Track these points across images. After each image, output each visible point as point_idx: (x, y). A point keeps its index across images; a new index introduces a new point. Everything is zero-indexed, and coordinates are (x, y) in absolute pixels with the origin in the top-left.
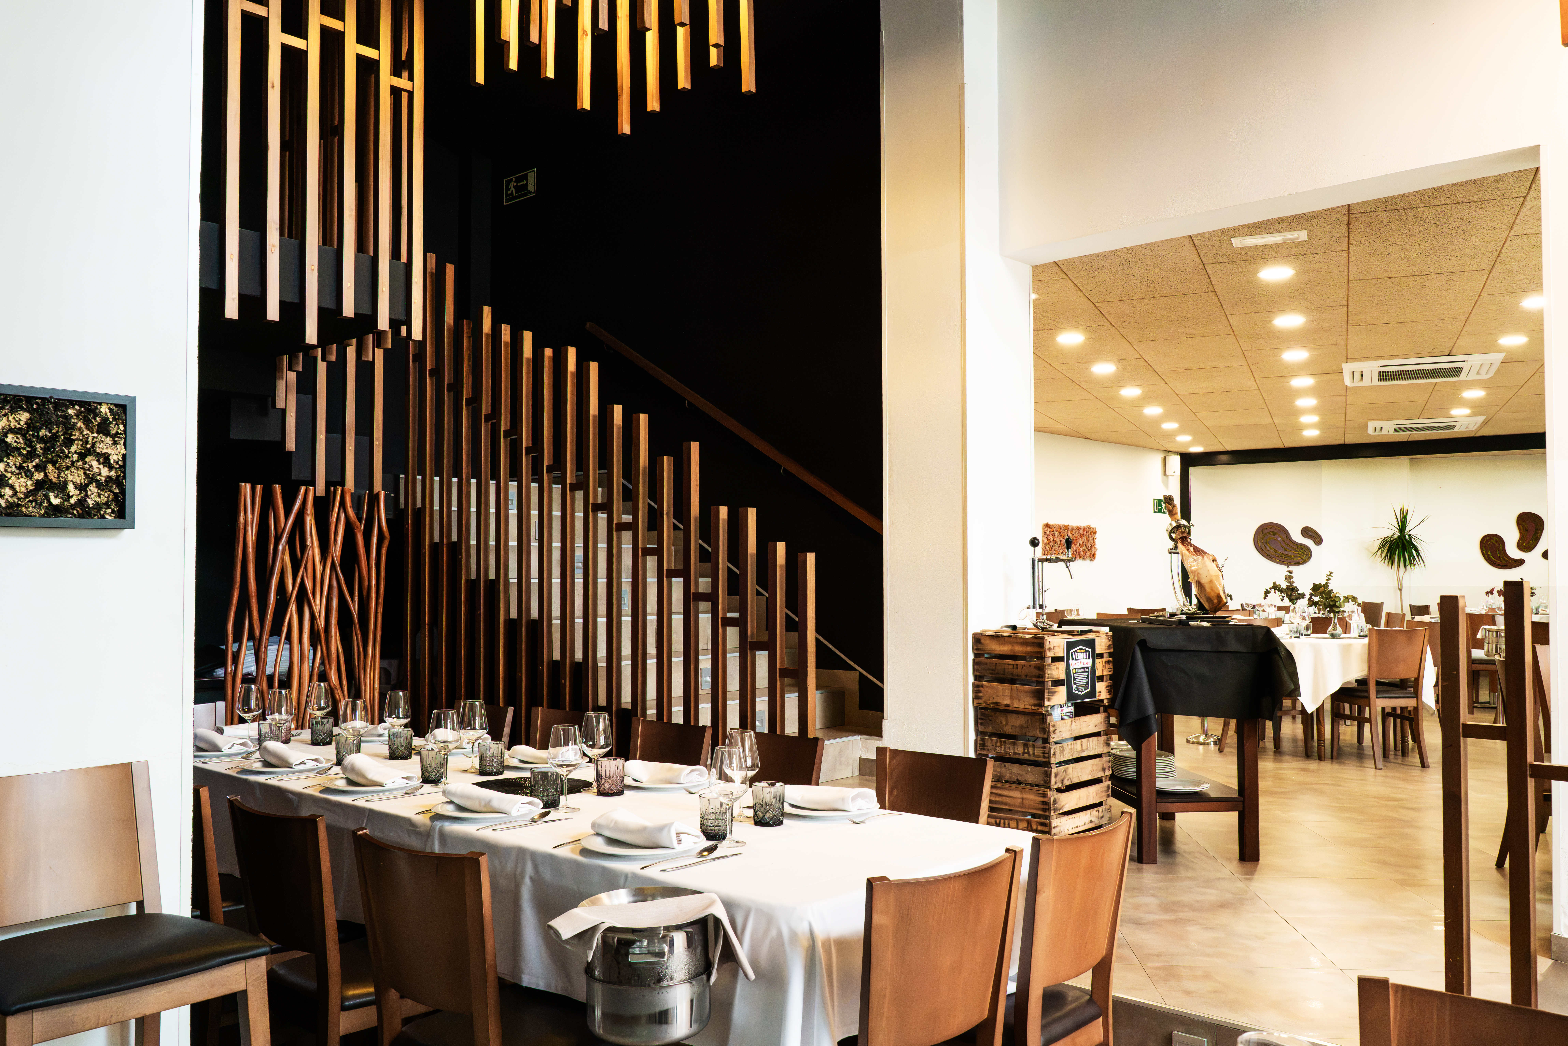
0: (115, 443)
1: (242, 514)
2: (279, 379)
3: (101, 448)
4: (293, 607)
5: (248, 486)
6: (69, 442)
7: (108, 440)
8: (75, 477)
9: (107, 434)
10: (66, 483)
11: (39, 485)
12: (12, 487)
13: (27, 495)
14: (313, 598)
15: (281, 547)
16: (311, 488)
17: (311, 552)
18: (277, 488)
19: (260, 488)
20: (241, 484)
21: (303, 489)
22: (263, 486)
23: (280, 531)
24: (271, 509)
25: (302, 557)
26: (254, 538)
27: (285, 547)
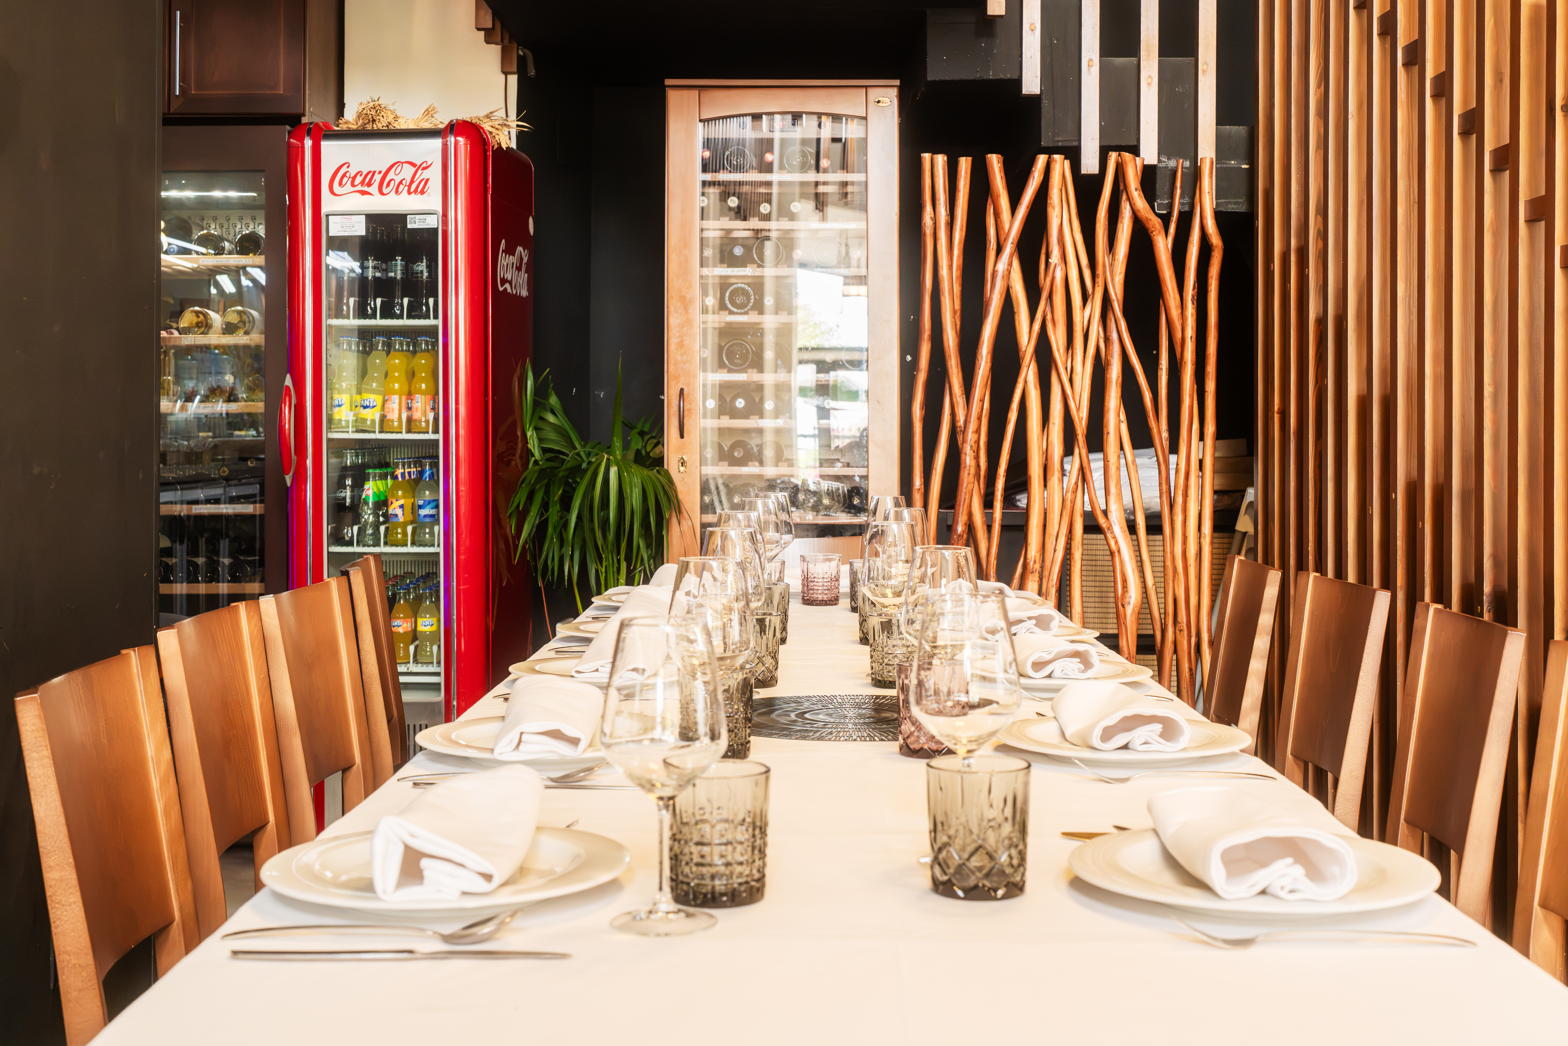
1: (928, 208)
4: (1029, 374)
5: (941, 160)
14: (1064, 359)
15: (1001, 267)
16: (1057, 157)
17: (1059, 275)
18: (995, 161)
19: (965, 164)
20: (926, 156)
21: (1042, 159)
22: (970, 159)
23: (1002, 238)
24: (990, 200)
25: (1045, 283)
26: (956, 252)
27: (1010, 264)
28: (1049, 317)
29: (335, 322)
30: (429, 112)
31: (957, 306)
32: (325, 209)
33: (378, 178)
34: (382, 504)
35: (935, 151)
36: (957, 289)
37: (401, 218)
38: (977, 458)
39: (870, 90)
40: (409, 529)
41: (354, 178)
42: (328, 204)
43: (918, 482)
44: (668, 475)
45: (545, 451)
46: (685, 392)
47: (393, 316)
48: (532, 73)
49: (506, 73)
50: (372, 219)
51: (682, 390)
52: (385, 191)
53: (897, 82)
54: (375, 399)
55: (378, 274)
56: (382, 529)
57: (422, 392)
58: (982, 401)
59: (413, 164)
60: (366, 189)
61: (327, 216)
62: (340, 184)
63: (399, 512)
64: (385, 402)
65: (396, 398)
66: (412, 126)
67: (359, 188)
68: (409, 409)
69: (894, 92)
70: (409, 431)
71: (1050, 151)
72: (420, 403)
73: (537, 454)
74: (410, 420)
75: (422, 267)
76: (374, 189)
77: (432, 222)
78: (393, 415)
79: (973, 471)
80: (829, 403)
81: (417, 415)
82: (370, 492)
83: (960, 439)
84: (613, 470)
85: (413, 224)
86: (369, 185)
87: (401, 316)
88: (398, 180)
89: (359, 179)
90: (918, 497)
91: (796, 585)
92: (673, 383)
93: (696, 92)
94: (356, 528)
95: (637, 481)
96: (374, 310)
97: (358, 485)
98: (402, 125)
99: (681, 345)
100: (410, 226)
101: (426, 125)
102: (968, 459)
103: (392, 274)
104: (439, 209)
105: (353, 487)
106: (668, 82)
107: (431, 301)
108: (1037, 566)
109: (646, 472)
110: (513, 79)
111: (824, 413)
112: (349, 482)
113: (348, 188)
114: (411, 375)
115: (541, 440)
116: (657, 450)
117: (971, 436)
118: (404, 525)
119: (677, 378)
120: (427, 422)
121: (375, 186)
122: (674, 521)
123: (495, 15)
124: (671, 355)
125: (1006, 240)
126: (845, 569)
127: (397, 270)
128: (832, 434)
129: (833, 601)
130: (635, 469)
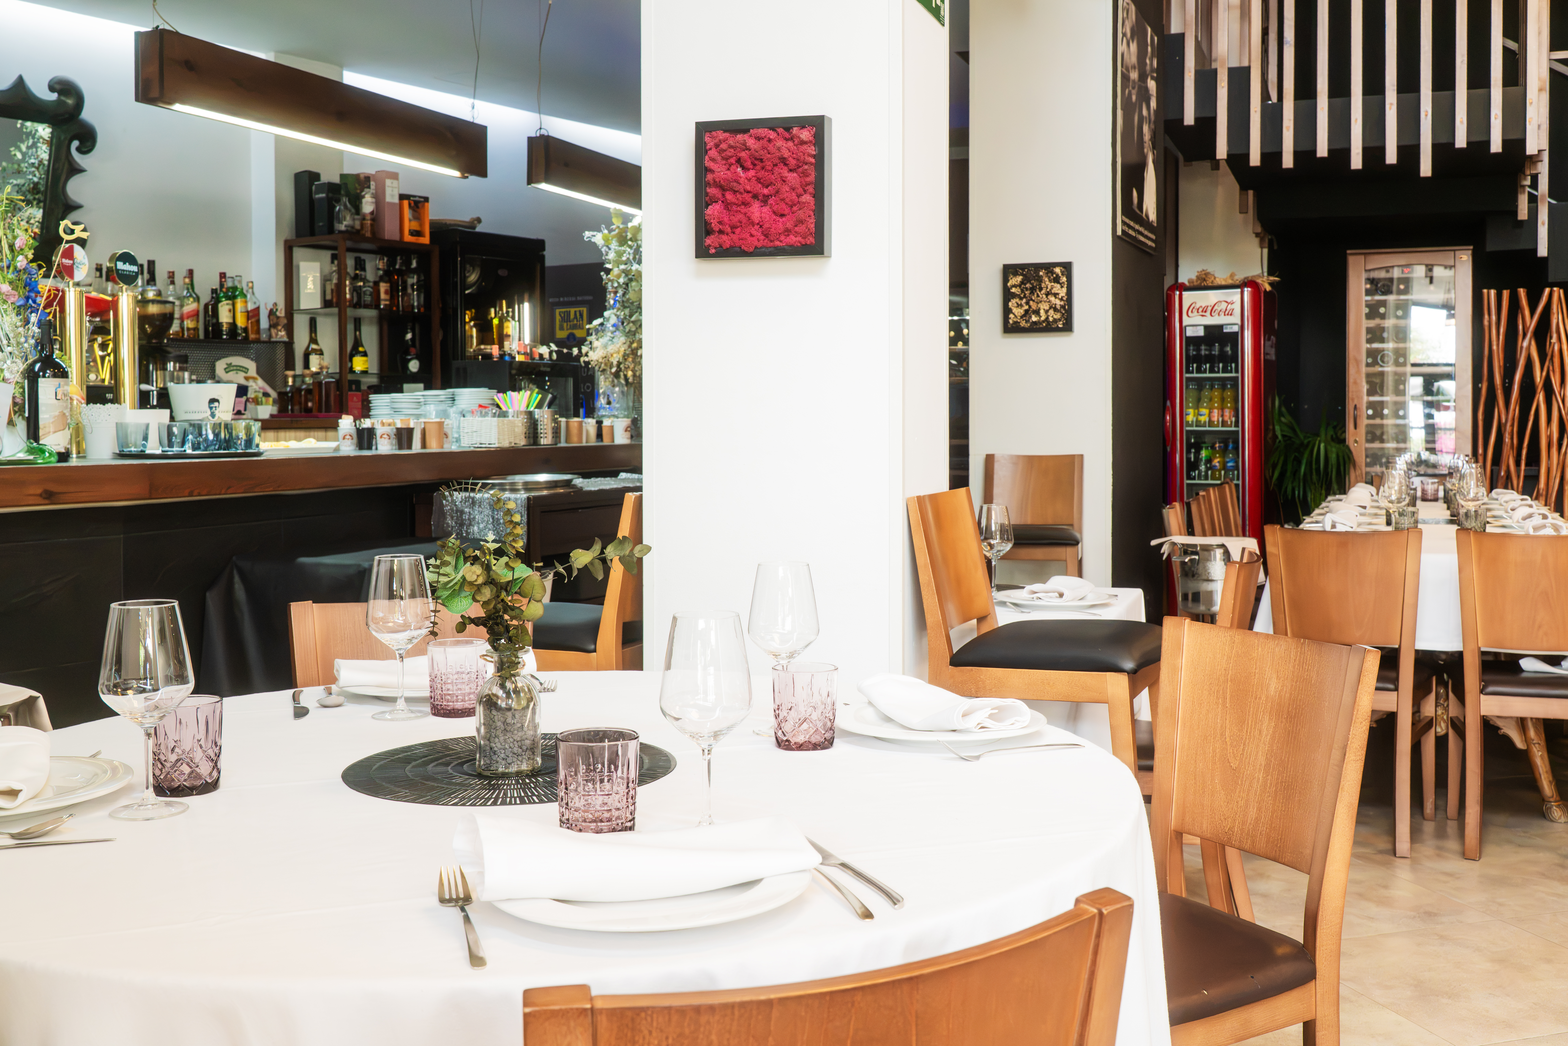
0: (1062, 287)
1: (1486, 316)
2: (1521, 193)
3: (1054, 291)
4: (1541, 397)
5: (1493, 292)
6: (1041, 289)
7: (1059, 286)
8: (1044, 306)
9: (1058, 282)
10: (1039, 309)
11: (1027, 311)
12: (1014, 314)
13: (1022, 317)
14: (1559, 389)
15: (1525, 344)
16: (1555, 289)
17: (1556, 348)
18: (1522, 292)
19: (1506, 294)
20: (1485, 291)
21: (1547, 290)
22: (1509, 291)
23: (1526, 330)
24: (1519, 311)
25: (1549, 351)
26: (1501, 337)
27: (1530, 344)
28: (1551, 368)
29: (1188, 375)
30: (1232, 276)
31: (1502, 363)
32: (1184, 324)
33: (1210, 308)
34: (1209, 461)
35: (1489, 288)
36: (1501, 356)
37: (1221, 327)
38: (1512, 439)
39: (1457, 252)
40: (1223, 472)
41: (1198, 309)
42: (1186, 321)
43: (1480, 451)
44: (1348, 448)
45: (1283, 436)
46: (1358, 406)
47: (1215, 372)
48: (1276, 247)
49: (1262, 248)
50: (1207, 328)
51: (1356, 406)
52: (1213, 314)
53: (1471, 247)
54: (1205, 411)
55: (1207, 353)
56: (1210, 472)
57: (1228, 408)
58: (1515, 410)
59: (1227, 302)
60: (1204, 314)
61: (1185, 327)
62: (1192, 312)
63: (1217, 464)
64: (1210, 413)
65: (1216, 411)
66: (1223, 283)
67: (1201, 313)
68: (1222, 416)
69: (1470, 252)
70: (1222, 426)
71: (1552, 285)
72: (1227, 413)
73: (1280, 437)
74: (1223, 421)
75: (1228, 349)
76: (1208, 314)
77: (1236, 329)
78: (1215, 419)
79: (1509, 445)
80: (1434, 412)
81: (1226, 418)
82: (1204, 455)
83: (1503, 429)
84: (1322, 445)
85: (1227, 330)
86: (1205, 312)
87: (1218, 372)
88: (1219, 309)
89: (1201, 310)
90: (1481, 458)
91: (1419, 494)
92: (1351, 402)
93: (1363, 257)
94: (1197, 472)
95: (1334, 450)
96: (1206, 369)
97: (1198, 453)
98: (1220, 281)
99: (1355, 383)
100: (1225, 331)
101: (1230, 282)
102: (1507, 439)
103: (1213, 353)
104: (1239, 322)
105: (1195, 453)
106: (1348, 252)
107: (1233, 365)
108: (1544, 493)
109: (1337, 446)
110: (1266, 251)
111: (1429, 416)
112: (1193, 450)
113: (1195, 313)
114: (1223, 400)
115: (1282, 430)
116: (1344, 435)
117: (1508, 428)
118: (1220, 471)
119: (1353, 400)
120: (1231, 422)
121: (1209, 312)
122: (1352, 471)
123: (1263, 226)
124: (1351, 389)
125: (1528, 331)
126: (1441, 488)
127: (1216, 351)
128: (1436, 427)
129: (1436, 500)
130: (1333, 444)
